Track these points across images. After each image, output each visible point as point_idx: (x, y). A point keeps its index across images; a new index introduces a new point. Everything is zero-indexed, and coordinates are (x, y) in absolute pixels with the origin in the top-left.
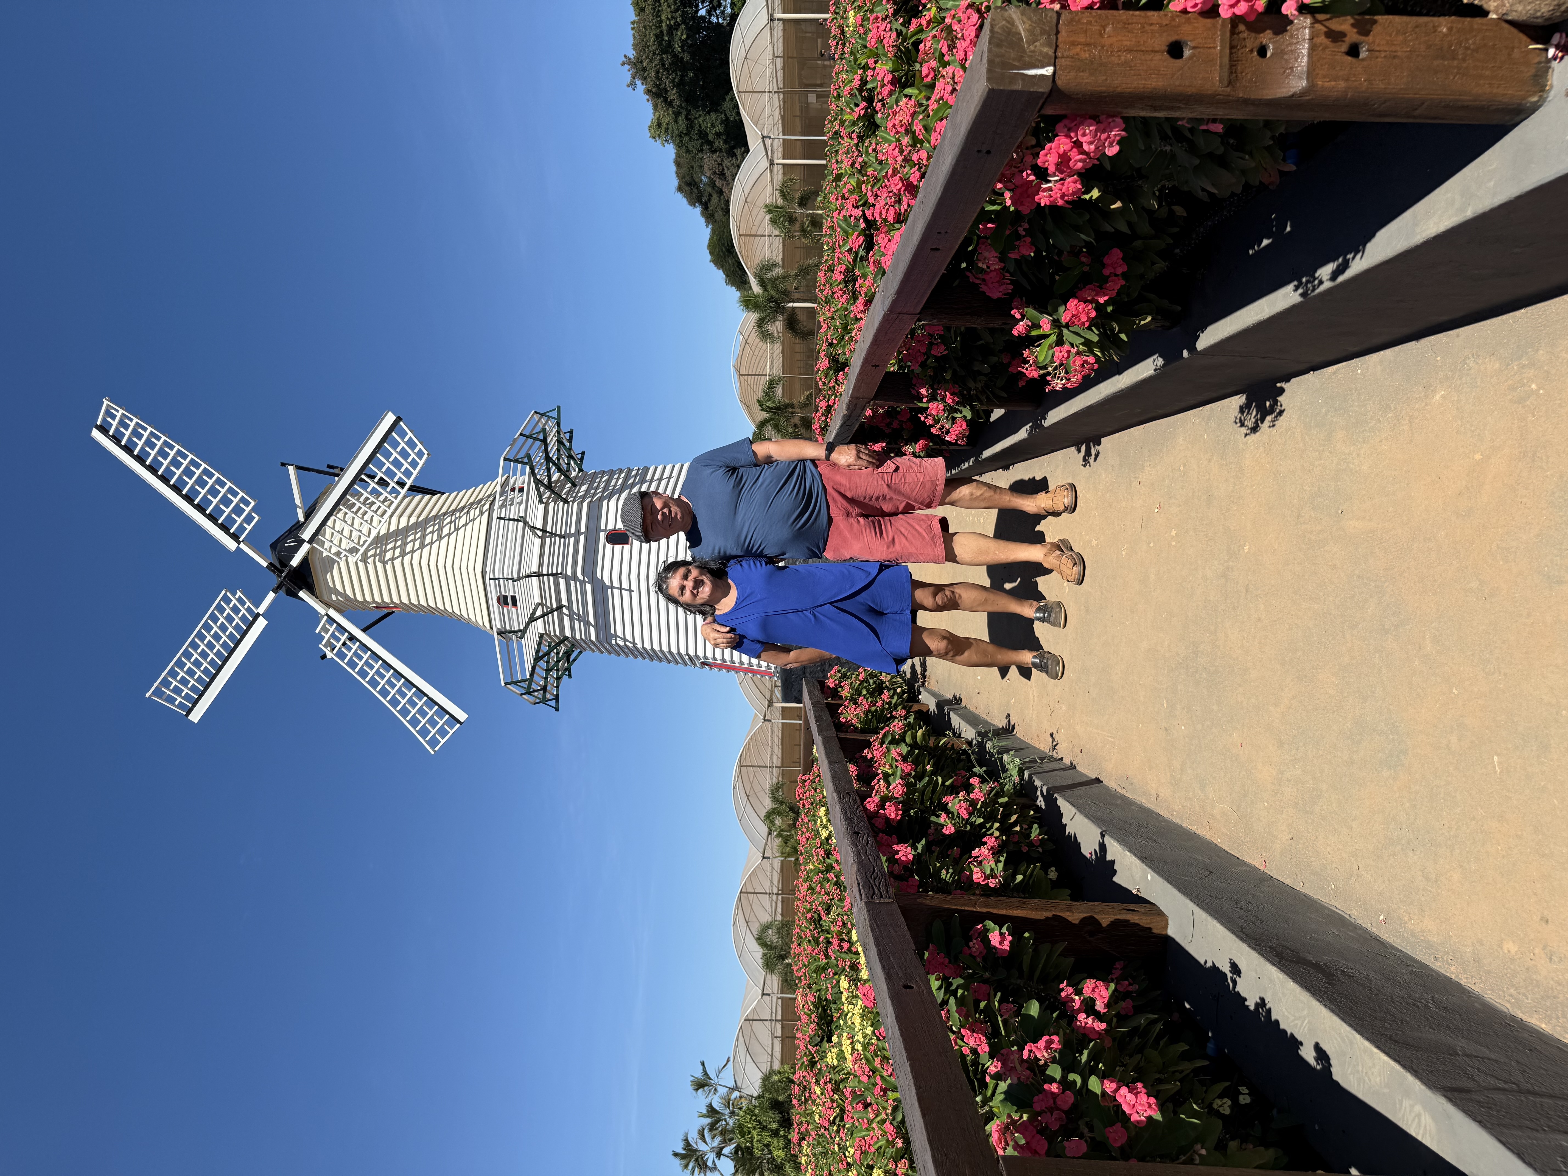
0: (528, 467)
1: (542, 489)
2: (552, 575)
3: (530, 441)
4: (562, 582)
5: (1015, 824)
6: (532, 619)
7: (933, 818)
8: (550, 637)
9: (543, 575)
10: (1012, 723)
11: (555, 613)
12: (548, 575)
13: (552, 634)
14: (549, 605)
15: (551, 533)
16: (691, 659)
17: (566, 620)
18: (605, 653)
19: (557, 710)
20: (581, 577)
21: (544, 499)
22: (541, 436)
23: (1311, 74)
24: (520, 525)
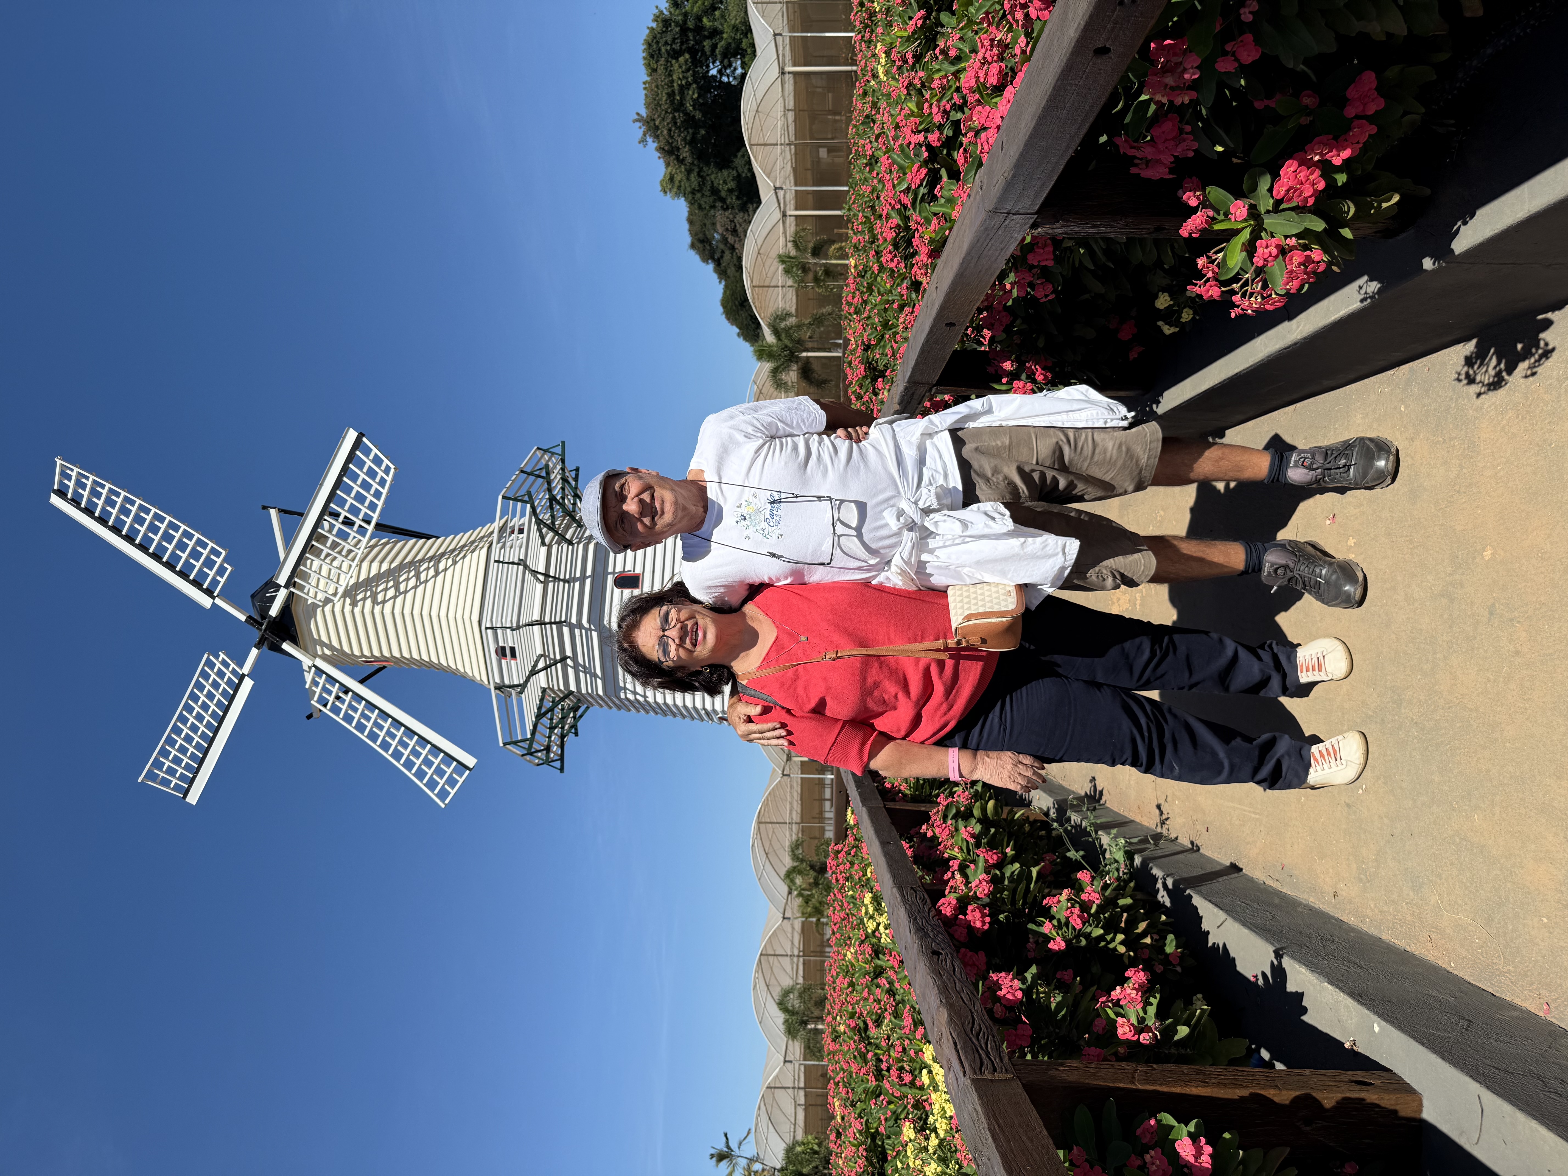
0: (528, 506)
1: (544, 530)
2: (555, 623)
3: (532, 478)
4: (566, 630)
5: (1144, 934)
6: (534, 672)
7: (1031, 926)
8: (555, 693)
9: (545, 624)
10: (1099, 788)
11: (559, 665)
12: (551, 623)
13: (556, 688)
14: (552, 656)
15: (554, 578)
16: (707, 713)
17: (571, 672)
18: (614, 709)
19: (562, 769)
20: (586, 625)
21: (547, 540)
22: (543, 473)
24: (519, 569)
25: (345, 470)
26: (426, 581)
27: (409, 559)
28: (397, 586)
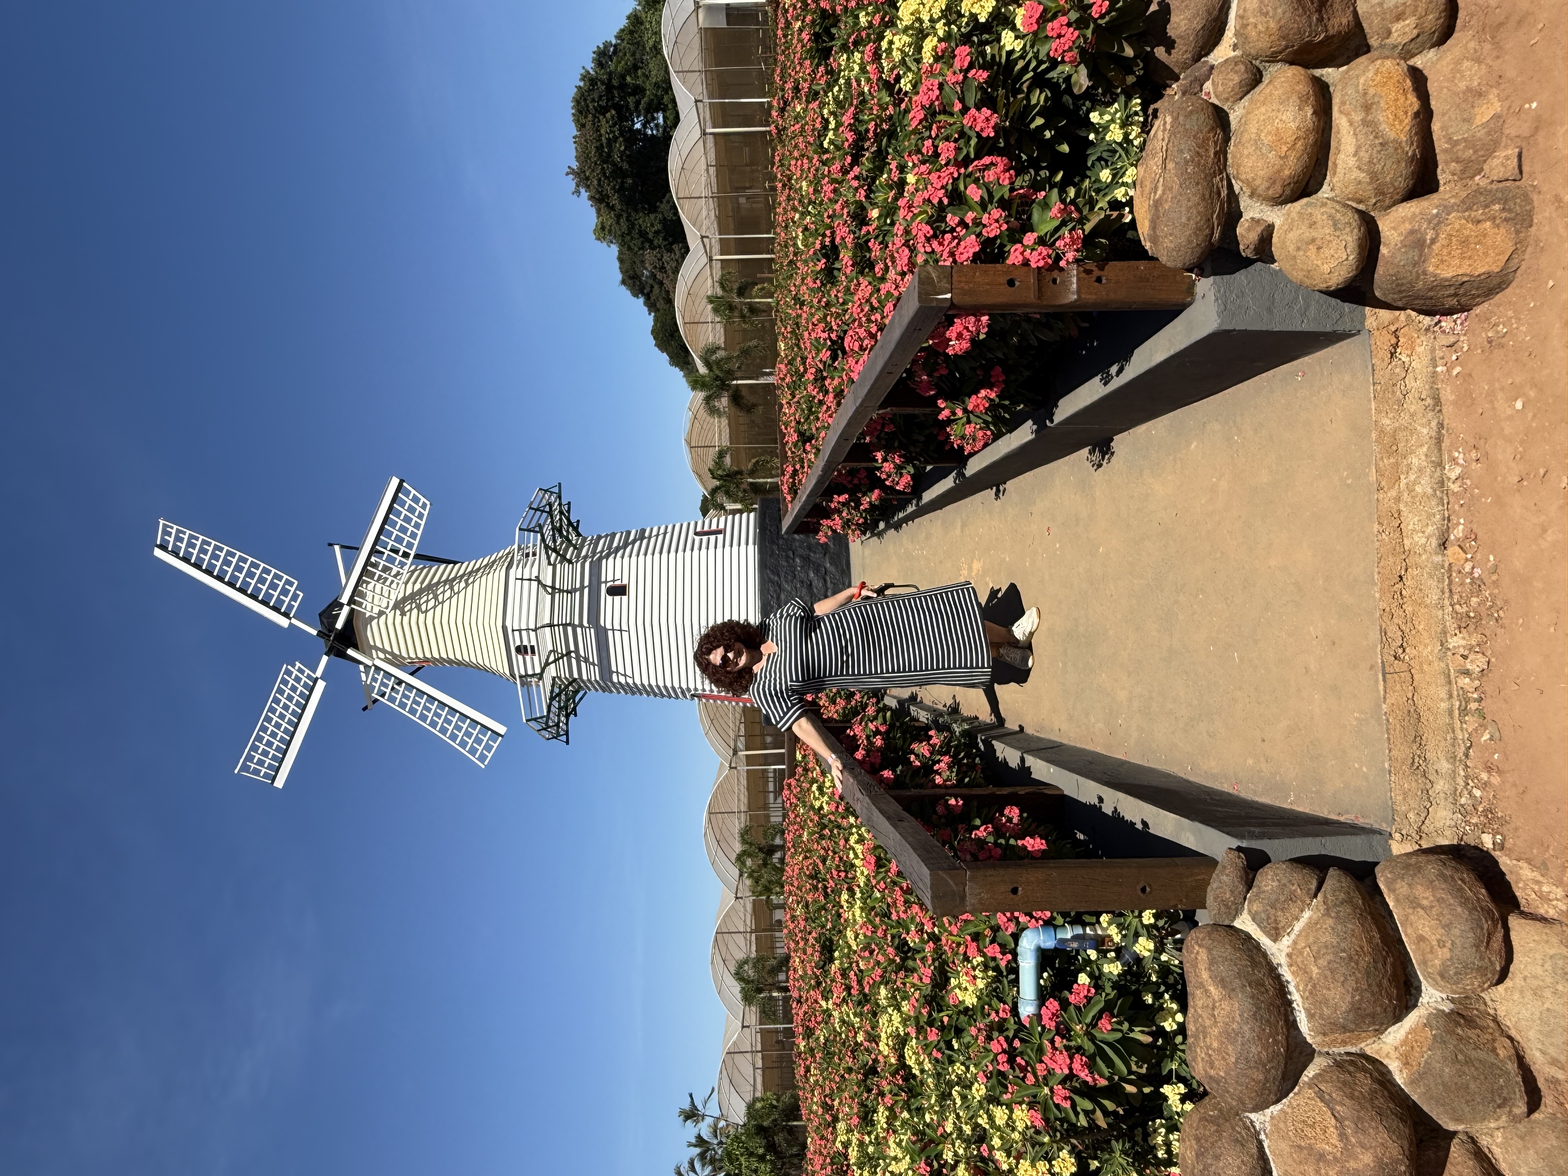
0: (539, 535)
1: (550, 553)
2: (561, 625)
8: (561, 680)
9: (554, 626)
11: (565, 658)
12: (558, 625)
13: (563, 676)
14: (559, 652)
15: (560, 589)
16: (682, 691)
17: (574, 662)
19: (567, 742)
20: (586, 625)
21: (552, 560)
22: (547, 509)
23: (1079, 292)
24: (534, 584)
25: (390, 509)
26: (459, 592)
27: (444, 578)
28: (436, 597)
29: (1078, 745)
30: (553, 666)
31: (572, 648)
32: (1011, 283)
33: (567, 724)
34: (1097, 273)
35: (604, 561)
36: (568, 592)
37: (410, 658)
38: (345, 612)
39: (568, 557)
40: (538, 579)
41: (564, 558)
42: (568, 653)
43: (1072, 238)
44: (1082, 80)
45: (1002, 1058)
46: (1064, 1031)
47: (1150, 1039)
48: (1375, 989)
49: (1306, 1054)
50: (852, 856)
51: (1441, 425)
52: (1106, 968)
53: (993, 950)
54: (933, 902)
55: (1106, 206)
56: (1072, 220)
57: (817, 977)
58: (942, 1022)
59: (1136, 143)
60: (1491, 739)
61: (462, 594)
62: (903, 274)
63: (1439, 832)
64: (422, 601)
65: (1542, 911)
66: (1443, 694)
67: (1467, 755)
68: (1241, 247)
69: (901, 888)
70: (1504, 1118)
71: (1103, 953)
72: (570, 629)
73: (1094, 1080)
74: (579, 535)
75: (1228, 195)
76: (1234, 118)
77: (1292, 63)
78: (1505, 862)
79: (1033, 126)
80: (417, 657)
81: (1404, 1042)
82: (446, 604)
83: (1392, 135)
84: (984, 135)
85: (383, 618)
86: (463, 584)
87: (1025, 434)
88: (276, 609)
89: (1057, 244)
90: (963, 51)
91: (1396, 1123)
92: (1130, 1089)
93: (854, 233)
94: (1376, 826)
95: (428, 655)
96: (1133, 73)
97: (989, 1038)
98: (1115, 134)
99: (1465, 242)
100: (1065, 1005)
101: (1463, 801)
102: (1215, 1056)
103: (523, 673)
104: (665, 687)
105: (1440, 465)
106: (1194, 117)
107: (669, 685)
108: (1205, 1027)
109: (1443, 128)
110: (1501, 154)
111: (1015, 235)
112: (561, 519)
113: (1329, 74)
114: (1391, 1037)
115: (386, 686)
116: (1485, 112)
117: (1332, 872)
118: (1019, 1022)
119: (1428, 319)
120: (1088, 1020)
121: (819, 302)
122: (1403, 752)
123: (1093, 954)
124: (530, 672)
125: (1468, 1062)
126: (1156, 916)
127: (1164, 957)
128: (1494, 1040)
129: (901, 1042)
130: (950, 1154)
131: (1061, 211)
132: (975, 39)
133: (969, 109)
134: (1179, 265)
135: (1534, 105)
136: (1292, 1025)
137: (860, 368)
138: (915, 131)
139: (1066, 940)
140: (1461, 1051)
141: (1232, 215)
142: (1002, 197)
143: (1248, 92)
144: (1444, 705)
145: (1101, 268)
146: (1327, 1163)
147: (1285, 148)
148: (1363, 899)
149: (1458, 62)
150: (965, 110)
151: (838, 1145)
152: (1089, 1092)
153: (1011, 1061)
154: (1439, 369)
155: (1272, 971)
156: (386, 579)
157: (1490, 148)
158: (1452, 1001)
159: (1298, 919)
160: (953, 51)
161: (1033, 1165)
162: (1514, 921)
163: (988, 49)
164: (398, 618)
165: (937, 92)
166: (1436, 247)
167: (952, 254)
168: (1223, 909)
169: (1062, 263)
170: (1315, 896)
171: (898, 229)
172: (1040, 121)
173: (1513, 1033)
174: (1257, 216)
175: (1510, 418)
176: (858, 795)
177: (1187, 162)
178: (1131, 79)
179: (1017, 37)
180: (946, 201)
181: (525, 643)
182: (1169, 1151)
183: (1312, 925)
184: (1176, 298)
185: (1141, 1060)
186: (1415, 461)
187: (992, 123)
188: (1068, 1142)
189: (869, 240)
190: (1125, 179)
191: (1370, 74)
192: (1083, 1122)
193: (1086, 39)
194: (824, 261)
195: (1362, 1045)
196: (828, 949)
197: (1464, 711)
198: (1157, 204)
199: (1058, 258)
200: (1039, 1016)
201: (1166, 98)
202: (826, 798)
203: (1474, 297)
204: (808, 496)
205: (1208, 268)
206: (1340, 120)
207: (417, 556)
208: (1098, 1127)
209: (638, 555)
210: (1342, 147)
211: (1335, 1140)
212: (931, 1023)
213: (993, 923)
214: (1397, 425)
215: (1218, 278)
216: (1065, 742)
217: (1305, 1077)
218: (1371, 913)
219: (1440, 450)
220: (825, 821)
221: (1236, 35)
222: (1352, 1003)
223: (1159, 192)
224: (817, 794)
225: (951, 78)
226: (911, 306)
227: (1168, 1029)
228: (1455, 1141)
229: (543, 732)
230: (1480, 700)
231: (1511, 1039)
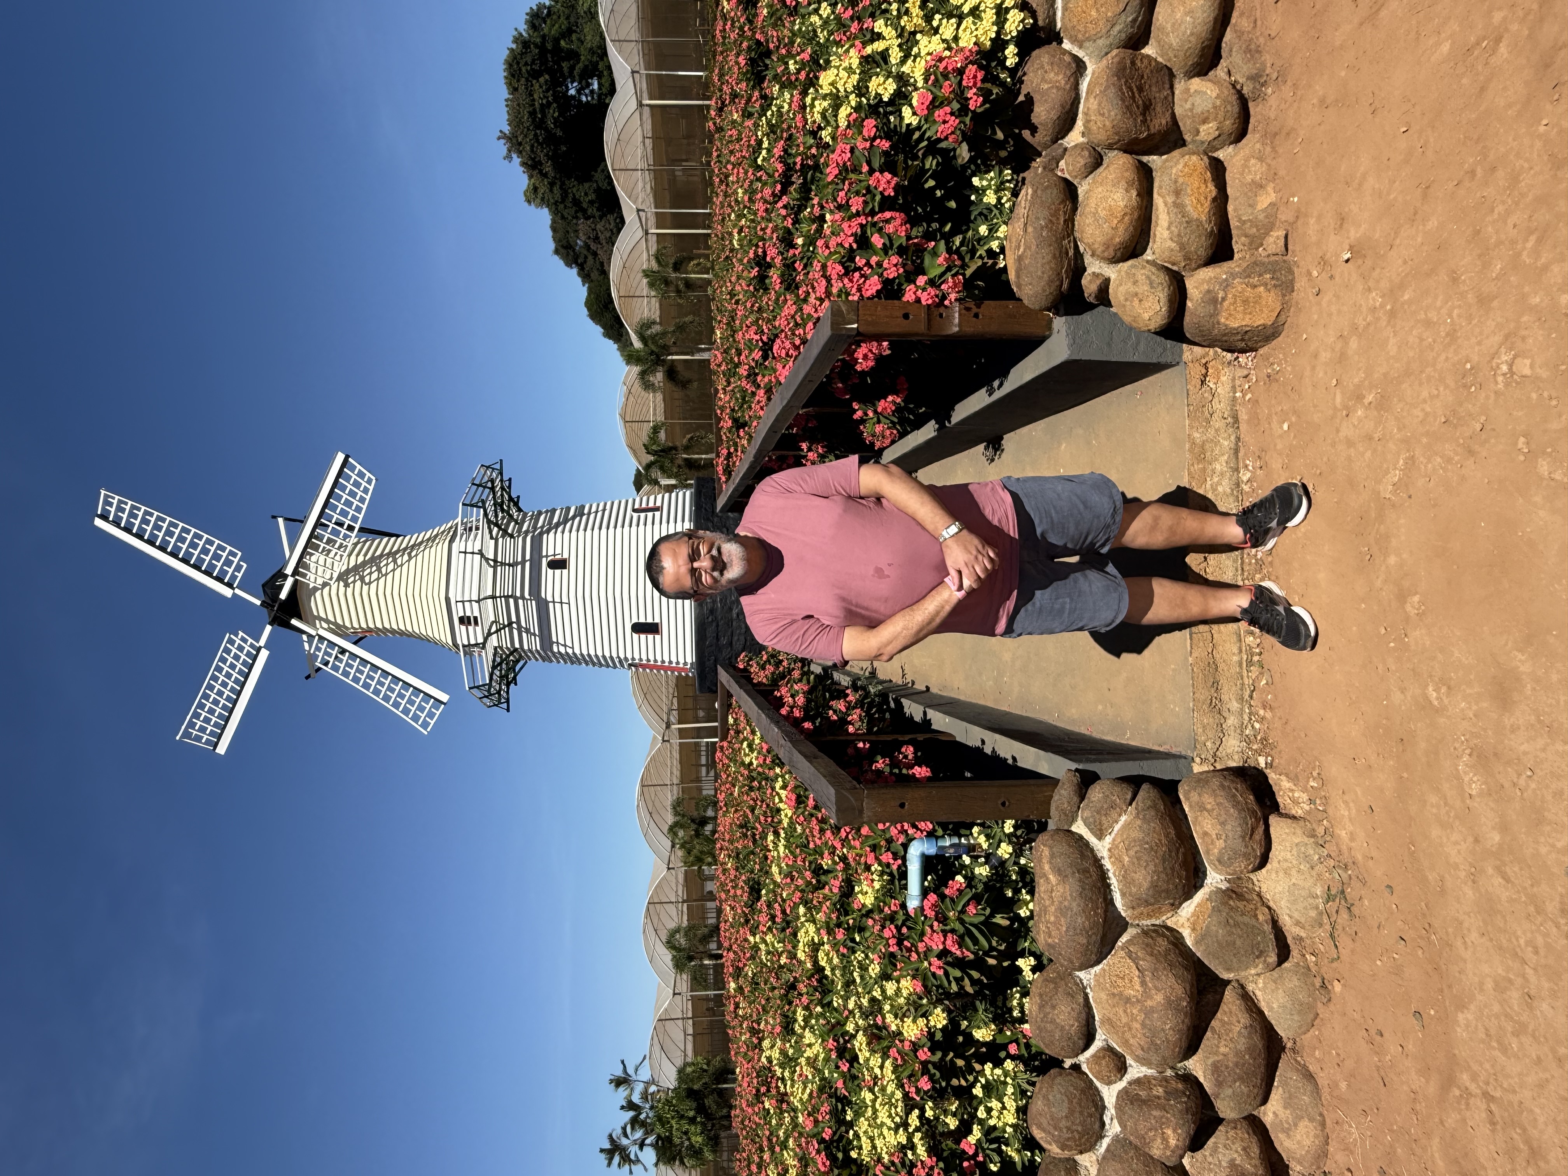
0: (481, 510)
1: (492, 527)
2: (503, 596)
8: (503, 649)
9: (496, 598)
11: (507, 629)
12: (500, 597)
13: (505, 646)
14: (501, 623)
15: (502, 562)
16: (621, 661)
18: (547, 661)
19: (508, 710)
20: (527, 596)
21: (494, 534)
22: (489, 485)
23: (960, 325)
24: (477, 557)
25: (336, 483)
26: (402, 565)
27: (387, 551)
28: (379, 570)
29: (974, 701)
30: (495, 636)
31: (514, 619)
32: (906, 316)
33: (508, 693)
34: (975, 310)
35: (545, 536)
36: (509, 565)
37: (353, 627)
38: (289, 583)
39: (510, 531)
40: (481, 553)
41: (505, 531)
42: (510, 624)
43: (954, 282)
44: (964, 153)
45: (892, 941)
46: (942, 919)
47: (1008, 923)
48: (1169, 871)
49: (1122, 925)
50: (777, 800)
51: (1238, 439)
52: (977, 871)
53: (887, 857)
54: (837, 815)
55: (984, 254)
56: (955, 266)
57: (746, 915)
58: (848, 924)
59: (1007, 205)
60: (1267, 684)
61: (405, 567)
62: (822, 300)
63: (1229, 756)
64: (366, 573)
65: (1293, 812)
66: (1236, 650)
67: (1251, 697)
68: (1086, 295)
69: (817, 818)
70: (1261, 966)
71: (975, 858)
72: (511, 601)
73: (963, 953)
74: (520, 510)
75: (1075, 254)
76: (1080, 191)
77: (1125, 152)
78: (1272, 777)
79: (927, 186)
80: (360, 627)
81: (1193, 915)
82: (390, 576)
83: (1195, 215)
84: (886, 194)
85: (327, 589)
86: (406, 557)
87: (928, 431)
88: (220, 579)
89: (943, 287)
90: (870, 123)
91: (1181, 971)
92: (992, 962)
93: (782, 254)
94: (1183, 753)
95: (372, 626)
96: (1006, 149)
97: (883, 927)
98: (990, 198)
99: (1246, 302)
100: (942, 897)
101: (1247, 732)
102: (1052, 928)
103: (466, 643)
104: (604, 657)
105: (1237, 470)
106: (1049, 191)
107: (607, 655)
108: (1046, 907)
109: (1235, 210)
110: (1274, 234)
111: (910, 277)
112: (502, 495)
113: (1154, 160)
114: (1185, 911)
115: (330, 655)
116: (1265, 200)
117: (1145, 786)
118: (907, 914)
119: (1229, 355)
120: (959, 908)
121: (753, 306)
122: (1204, 694)
123: (967, 860)
124: (473, 642)
125: (1237, 924)
126: (1016, 827)
127: (1023, 861)
128: (1256, 909)
129: (815, 947)
130: (852, 1026)
131: (946, 260)
132: (881, 110)
133: (874, 171)
134: (1037, 308)
135: (1296, 199)
136: (1110, 902)
137: (786, 372)
138: (832, 182)
139: (945, 847)
140: (1231, 917)
141: (1078, 269)
142: (901, 244)
143: (1091, 172)
144: (1236, 658)
145: (979, 306)
146: (1133, 1004)
147: (1116, 222)
148: (1165, 805)
149: (1247, 160)
150: (871, 172)
151: (764, 1060)
152: (960, 963)
153: (900, 943)
154: (1238, 395)
155: (1097, 862)
156: (329, 551)
157: (1269, 228)
158: (1229, 881)
159: (1117, 822)
160: (863, 120)
161: (914, 1021)
162: (1273, 820)
163: (892, 118)
164: (342, 589)
165: (849, 155)
166: (1226, 304)
167: (859, 290)
168: (1063, 816)
169: (947, 303)
170: (1130, 804)
171: (817, 266)
172: (931, 183)
173: (1271, 904)
174: (1097, 271)
175: (1281, 436)
176: (782, 742)
177: (1042, 228)
178: (1003, 154)
179: (914, 114)
180: (855, 246)
181: (468, 614)
182: (1022, 1011)
183: (1127, 825)
184: (1038, 332)
185: (1002, 939)
186: (1218, 467)
187: (893, 184)
188: (942, 1004)
189: (795, 262)
190: (999, 234)
191: (1180, 167)
192: (954, 988)
193: (965, 125)
194: (757, 269)
195: (1164, 918)
196: (755, 890)
197: (1250, 663)
198: (1020, 259)
199: (944, 297)
200: (922, 908)
201: (1032, 170)
202: (755, 754)
203: (1256, 342)
204: (742, 479)
205: (1062, 311)
206: (1158, 200)
207: (362, 530)
208: (967, 993)
209: (578, 530)
210: (1159, 222)
211: (1138, 987)
212: (839, 925)
213: (888, 836)
214: (1205, 438)
215: (1069, 318)
216: (962, 698)
217: (1119, 944)
218: (1169, 816)
219: (1237, 458)
220: (754, 774)
221: (1084, 125)
222: (1152, 882)
223: (1022, 250)
224: (747, 750)
225: (861, 145)
226: (826, 331)
227: (1023, 915)
228: (1229, 987)
229: (485, 700)
230: (1260, 654)
231: (1269, 908)
